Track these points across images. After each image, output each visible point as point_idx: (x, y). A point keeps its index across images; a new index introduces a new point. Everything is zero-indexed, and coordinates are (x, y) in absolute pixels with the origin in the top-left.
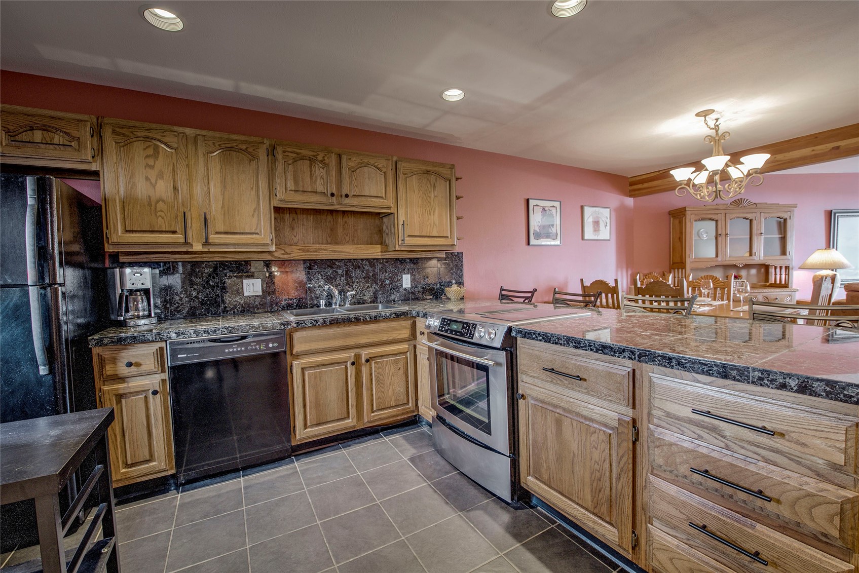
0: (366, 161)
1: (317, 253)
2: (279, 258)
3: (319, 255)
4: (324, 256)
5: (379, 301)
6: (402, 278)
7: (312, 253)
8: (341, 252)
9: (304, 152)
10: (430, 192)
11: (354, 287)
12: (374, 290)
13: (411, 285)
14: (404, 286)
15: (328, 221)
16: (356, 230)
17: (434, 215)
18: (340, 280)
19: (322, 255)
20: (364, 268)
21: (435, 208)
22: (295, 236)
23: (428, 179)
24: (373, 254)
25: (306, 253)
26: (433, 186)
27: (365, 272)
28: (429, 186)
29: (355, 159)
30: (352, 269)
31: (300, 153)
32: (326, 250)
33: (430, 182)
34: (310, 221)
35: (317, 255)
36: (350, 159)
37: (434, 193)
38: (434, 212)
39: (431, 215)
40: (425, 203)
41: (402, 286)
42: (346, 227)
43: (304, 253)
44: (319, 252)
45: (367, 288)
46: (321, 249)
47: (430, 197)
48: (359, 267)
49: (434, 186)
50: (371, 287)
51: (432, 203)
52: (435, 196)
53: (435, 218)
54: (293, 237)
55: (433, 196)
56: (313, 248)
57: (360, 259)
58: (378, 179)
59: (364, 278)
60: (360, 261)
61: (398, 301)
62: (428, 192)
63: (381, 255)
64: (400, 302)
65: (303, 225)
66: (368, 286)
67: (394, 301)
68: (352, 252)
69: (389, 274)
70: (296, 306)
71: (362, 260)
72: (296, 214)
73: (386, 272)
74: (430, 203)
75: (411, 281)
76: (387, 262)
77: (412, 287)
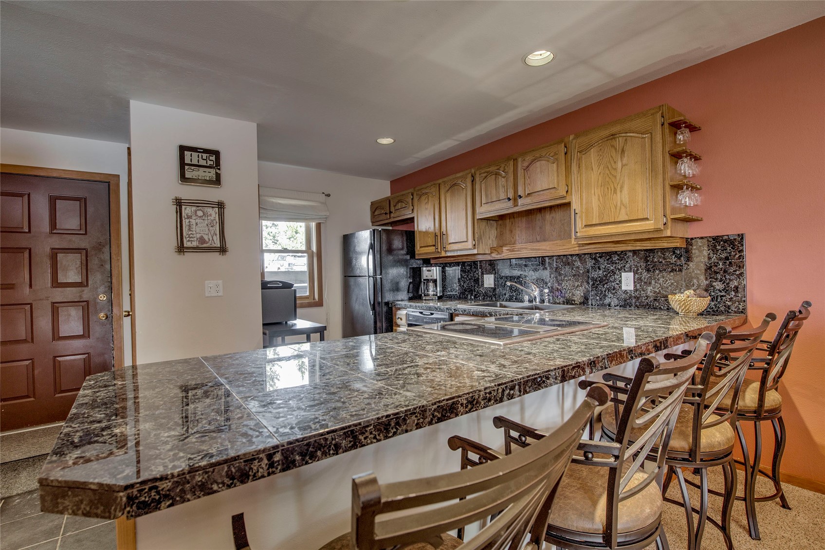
0: (538, 155)
1: (520, 252)
2: (495, 258)
3: (521, 254)
4: (524, 254)
5: (590, 303)
6: (621, 277)
7: (516, 253)
8: (539, 250)
9: (491, 169)
10: (615, 162)
11: (563, 285)
12: (585, 290)
13: (635, 286)
14: (624, 288)
15: (538, 219)
16: (563, 224)
17: (621, 192)
18: (550, 277)
19: (523, 253)
20: (574, 265)
21: (623, 183)
22: (513, 238)
23: (613, 146)
24: (570, 250)
25: (512, 253)
26: (620, 153)
27: (574, 269)
28: (614, 154)
29: (528, 158)
30: (562, 265)
31: (489, 171)
32: (526, 249)
33: (616, 149)
34: (522, 223)
35: (519, 254)
36: (524, 160)
37: (622, 161)
38: (622, 187)
39: (616, 193)
40: (607, 179)
41: (620, 287)
42: (554, 222)
43: (510, 253)
44: (521, 251)
45: (577, 287)
46: (523, 248)
47: (615, 169)
48: (569, 264)
49: (623, 151)
50: (581, 286)
51: (618, 178)
52: (623, 166)
53: (624, 196)
54: (512, 239)
55: (619, 165)
56: (517, 247)
57: (570, 255)
58: (550, 170)
59: (574, 276)
60: (570, 257)
61: (615, 306)
62: (612, 162)
63: (579, 250)
64: (618, 308)
65: (519, 227)
66: (578, 286)
67: (609, 305)
68: (548, 249)
69: (604, 272)
70: (515, 299)
71: (572, 255)
72: (514, 218)
73: (600, 269)
74: (615, 177)
75: (635, 282)
76: (601, 257)
77: (636, 290)
